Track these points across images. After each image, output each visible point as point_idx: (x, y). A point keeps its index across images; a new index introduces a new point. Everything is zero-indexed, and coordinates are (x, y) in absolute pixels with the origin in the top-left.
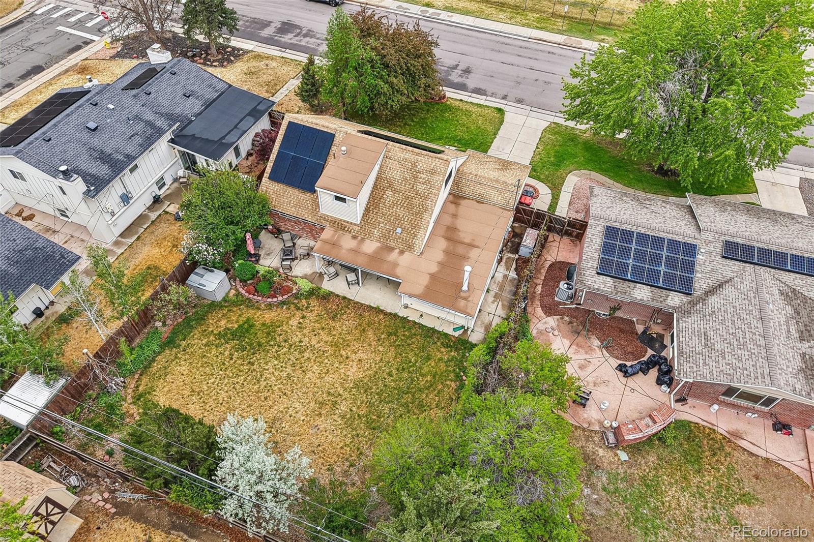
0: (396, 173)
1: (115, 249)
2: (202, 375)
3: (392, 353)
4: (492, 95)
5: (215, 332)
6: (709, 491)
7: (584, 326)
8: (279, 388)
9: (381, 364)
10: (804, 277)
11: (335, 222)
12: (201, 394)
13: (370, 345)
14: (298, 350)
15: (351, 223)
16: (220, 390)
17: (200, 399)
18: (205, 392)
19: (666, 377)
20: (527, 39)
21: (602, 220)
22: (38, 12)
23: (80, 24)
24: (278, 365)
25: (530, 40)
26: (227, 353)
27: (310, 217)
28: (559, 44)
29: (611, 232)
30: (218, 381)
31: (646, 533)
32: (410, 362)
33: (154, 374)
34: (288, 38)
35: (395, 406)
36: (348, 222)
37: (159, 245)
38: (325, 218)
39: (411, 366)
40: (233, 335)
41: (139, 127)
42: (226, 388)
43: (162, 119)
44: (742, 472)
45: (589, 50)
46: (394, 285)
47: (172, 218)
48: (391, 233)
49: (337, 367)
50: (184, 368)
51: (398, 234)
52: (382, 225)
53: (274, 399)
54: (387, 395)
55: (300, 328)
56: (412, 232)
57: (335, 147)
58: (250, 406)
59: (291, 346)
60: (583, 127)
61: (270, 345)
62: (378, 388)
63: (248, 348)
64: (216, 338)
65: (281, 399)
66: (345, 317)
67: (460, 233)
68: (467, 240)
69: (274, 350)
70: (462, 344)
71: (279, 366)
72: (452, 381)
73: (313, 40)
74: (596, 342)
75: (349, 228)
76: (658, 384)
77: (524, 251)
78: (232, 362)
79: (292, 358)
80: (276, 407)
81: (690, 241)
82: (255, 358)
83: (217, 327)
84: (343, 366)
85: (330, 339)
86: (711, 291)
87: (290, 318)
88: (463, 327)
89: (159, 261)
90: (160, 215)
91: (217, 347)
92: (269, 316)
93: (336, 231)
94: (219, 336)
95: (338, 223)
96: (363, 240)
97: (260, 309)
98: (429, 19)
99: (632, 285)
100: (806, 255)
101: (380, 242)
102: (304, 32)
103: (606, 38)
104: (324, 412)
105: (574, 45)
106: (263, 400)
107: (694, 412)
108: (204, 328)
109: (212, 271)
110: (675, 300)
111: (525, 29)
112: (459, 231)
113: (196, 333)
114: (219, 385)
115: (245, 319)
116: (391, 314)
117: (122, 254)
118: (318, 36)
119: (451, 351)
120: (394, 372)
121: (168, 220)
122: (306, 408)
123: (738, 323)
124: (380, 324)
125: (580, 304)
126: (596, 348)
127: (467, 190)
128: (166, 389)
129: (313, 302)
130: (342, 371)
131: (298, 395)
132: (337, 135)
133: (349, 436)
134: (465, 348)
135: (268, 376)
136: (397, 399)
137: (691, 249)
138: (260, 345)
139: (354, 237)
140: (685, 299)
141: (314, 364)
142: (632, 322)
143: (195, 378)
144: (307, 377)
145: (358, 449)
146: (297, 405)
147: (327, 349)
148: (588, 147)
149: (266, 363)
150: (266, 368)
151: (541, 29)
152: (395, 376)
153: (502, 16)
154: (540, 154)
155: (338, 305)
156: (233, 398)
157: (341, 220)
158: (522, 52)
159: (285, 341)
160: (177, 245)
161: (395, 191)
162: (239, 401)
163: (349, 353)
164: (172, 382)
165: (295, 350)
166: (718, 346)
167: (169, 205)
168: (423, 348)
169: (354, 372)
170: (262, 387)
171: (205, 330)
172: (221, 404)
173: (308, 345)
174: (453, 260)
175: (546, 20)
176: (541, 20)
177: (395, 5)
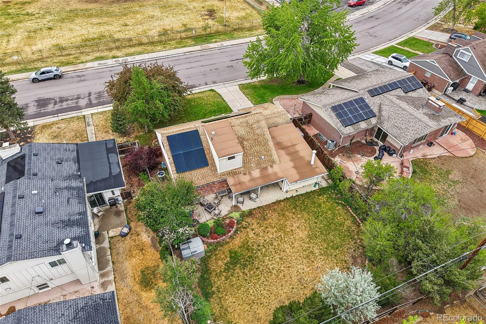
0: (242, 131)
1: (106, 279)
2: (244, 294)
3: (306, 215)
4: (200, 85)
5: (222, 270)
6: (439, 178)
7: (349, 153)
8: (283, 267)
9: (307, 222)
10: (396, 90)
11: (230, 173)
12: (255, 302)
13: (293, 218)
14: (269, 245)
15: (238, 168)
16: (261, 292)
17: (257, 304)
18: (256, 299)
19: (390, 151)
20: (184, 54)
21: (327, 106)
24: (269, 258)
25: (185, 54)
26: (241, 274)
27: (215, 179)
28: (200, 50)
30: (254, 289)
31: (443, 205)
32: (316, 212)
33: (221, 315)
34: (50, 108)
35: (333, 233)
36: (236, 169)
37: (132, 256)
38: (223, 174)
39: (318, 213)
40: (232, 264)
41: (66, 193)
42: (262, 289)
43: (72, 180)
44: (439, 166)
45: (215, 48)
46: (277, 185)
47: (120, 238)
48: (260, 161)
49: (293, 238)
50: (231, 299)
51: (264, 159)
52: (253, 160)
53: (287, 273)
54: (325, 231)
55: (257, 235)
56: (269, 154)
57: (202, 136)
58: (282, 286)
59: (264, 246)
60: (261, 79)
61: (255, 253)
62: (318, 232)
63: (247, 263)
64: (227, 272)
65: (290, 271)
66: (269, 215)
67: (283, 143)
68: (290, 144)
69: (260, 254)
70: (322, 191)
71: (271, 259)
72: (338, 207)
73: (69, 102)
74: (359, 156)
75: (238, 172)
76: (390, 156)
78: (249, 275)
79: (272, 250)
80: (293, 276)
81: (359, 97)
82: (256, 265)
83: (220, 267)
84: (295, 235)
85: (275, 229)
86: (380, 111)
87: (247, 235)
88: (316, 183)
89: (144, 264)
90: (109, 242)
91: (232, 276)
92: (238, 241)
93: (233, 177)
94: (227, 269)
95: (232, 172)
96: (250, 173)
97: (229, 242)
98: (126, 63)
99: (358, 124)
100: (390, 82)
101: (258, 168)
102: (58, 100)
103: (216, 40)
104: (313, 259)
105: (207, 48)
106: (284, 278)
108: (214, 274)
109: (191, 242)
110: (374, 121)
111: (177, 50)
112: (282, 143)
113: (213, 278)
114: (257, 290)
115: (228, 252)
116: (285, 199)
117: (115, 278)
118: (70, 98)
119: (323, 196)
120: (316, 221)
121: (119, 240)
122: (304, 264)
123: (399, 116)
124: (286, 207)
125: (340, 146)
126: (362, 158)
128: (236, 316)
129: (249, 220)
130: (297, 237)
131: (294, 262)
132: (199, 130)
133: (333, 259)
134: (326, 191)
135: (272, 266)
136: (330, 230)
137: (362, 100)
138: (250, 257)
139: (245, 174)
140: (376, 118)
141: (283, 244)
142: (358, 141)
143: (242, 298)
144: (288, 252)
145: (342, 260)
146: (299, 267)
147: (280, 234)
148: (265, 87)
149: (264, 262)
150: (266, 264)
151: (184, 47)
152: (318, 222)
153: (159, 48)
154: (252, 100)
155: (260, 213)
156: (271, 289)
157: (232, 170)
158: (190, 60)
159: (259, 246)
160: (142, 249)
161: (247, 140)
162: (275, 288)
163: (290, 228)
164: (235, 310)
165: (268, 246)
166: (403, 127)
167: (108, 233)
168: (314, 203)
169: (302, 234)
170: (276, 273)
171: (217, 274)
172: (269, 297)
173: (270, 239)
174: (294, 156)
175: (181, 42)
176: (179, 43)
177: (96, 64)
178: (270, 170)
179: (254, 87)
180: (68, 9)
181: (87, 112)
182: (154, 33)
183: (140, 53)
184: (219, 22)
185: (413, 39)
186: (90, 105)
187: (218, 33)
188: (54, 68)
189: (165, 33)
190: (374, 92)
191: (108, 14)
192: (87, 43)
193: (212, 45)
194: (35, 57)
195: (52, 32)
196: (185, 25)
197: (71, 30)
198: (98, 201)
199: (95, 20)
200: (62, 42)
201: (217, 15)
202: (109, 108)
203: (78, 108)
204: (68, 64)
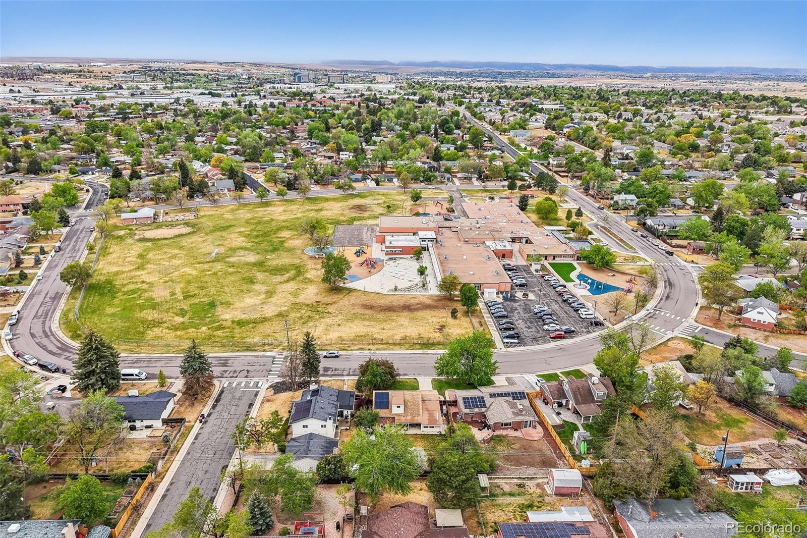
0: (408, 398)
3: (426, 441)
4: (410, 375)
6: (505, 445)
7: (467, 424)
9: (425, 444)
10: (508, 397)
11: (397, 414)
13: (420, 441)
15: (401, 413)
19: (489, 428)
20: (410, 354)
21: (460, 398)
22: (225, 386)
23: (246, 386)
27: (390, 416)
28: (421, 353)
29: (464, 399)
32: (431, 442)
34: (329, 373)
38: (394, 414)
41: (332, 405)
44: (511, 440)
45: (431, 353)
46: (418, 425)
47: (345, 430)
48: (413, 412)
51: (415, 412)
52: (410, 412)
56: (418, 411)
57: (390, 397)
60: (443, 378)
67: (428, 409)
68: (431, 410)
70: (441, 435)
73: (339, 371)
75: (401, 415)
77: (445, 412)
81: (482, 396)
86: (490, 405)
88: (439, 432)
90: (341, 431)
93: (398, 417)
96: (406, 416)
98: (373, 355)
99: (474, 409)
100: (506, 392)
101: (411, 416)
102: (334, 369)
103: (434, 348)
105: (426, 353)
107: (498, 433)
110: (484, 409)
111: (406, 351)
116: (420, 434)
118: (340, 369)
119: (439, 437)
120: (429, 444)
123: (498, 409)
125: (464, 419)
126: (472, 427)
127: (425, 399)
132: (389, 394)
137: (483, 398)
139: (404, 416)
140: (486, 408)
142: (477, 420)
148: (446, 383)
151: (413, 349)
153: (397, 348)
154: (434, 388)
157: (399, 414)
158: (412, 359)
161: (410, 402)
166: (496, 415)
167: (341, 427)
168: (433, 438)
174: (431, 415)
175: (412, 346)
176: (410, 346)
177: (358, 352)
178: (416, 418)
179: (440, 381)
180: (352, 312)
181: (346, 378)
182: (398, 338)
183: (385, 350)
184: (444, 336)
185: (578, 371)
186: (349, 375)
187: (439, 343)
188: (336, 352)
189: (405, 338)
190: (491, 395)
191: (376, 320)
192: (358, 338)
193: (429, 351)
194: (327, 343)
195: (340, 328)
196: (419, 335)
197: (350, 327)
198: (341, 414)
199: (366, 323)
200: (344, 335)
201: (445, 330)
202: (357, 378)
203: (342, 375)
204: (344, 350)
